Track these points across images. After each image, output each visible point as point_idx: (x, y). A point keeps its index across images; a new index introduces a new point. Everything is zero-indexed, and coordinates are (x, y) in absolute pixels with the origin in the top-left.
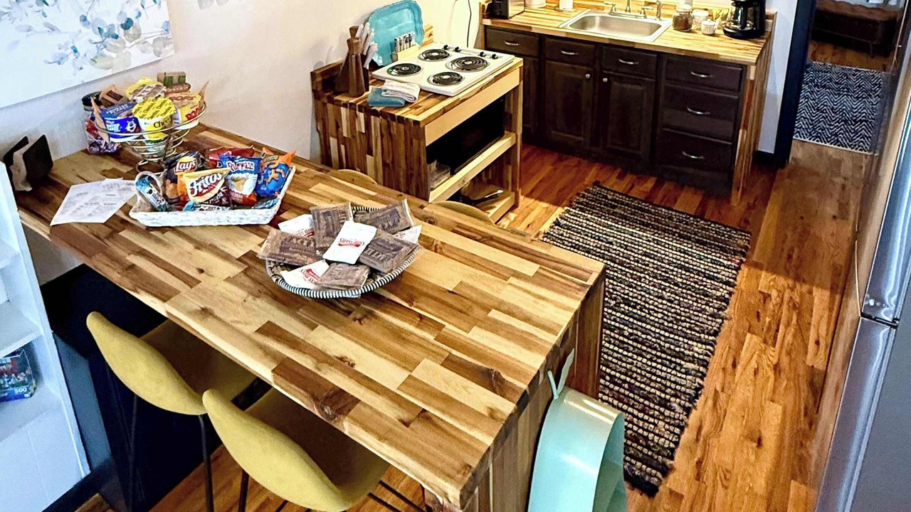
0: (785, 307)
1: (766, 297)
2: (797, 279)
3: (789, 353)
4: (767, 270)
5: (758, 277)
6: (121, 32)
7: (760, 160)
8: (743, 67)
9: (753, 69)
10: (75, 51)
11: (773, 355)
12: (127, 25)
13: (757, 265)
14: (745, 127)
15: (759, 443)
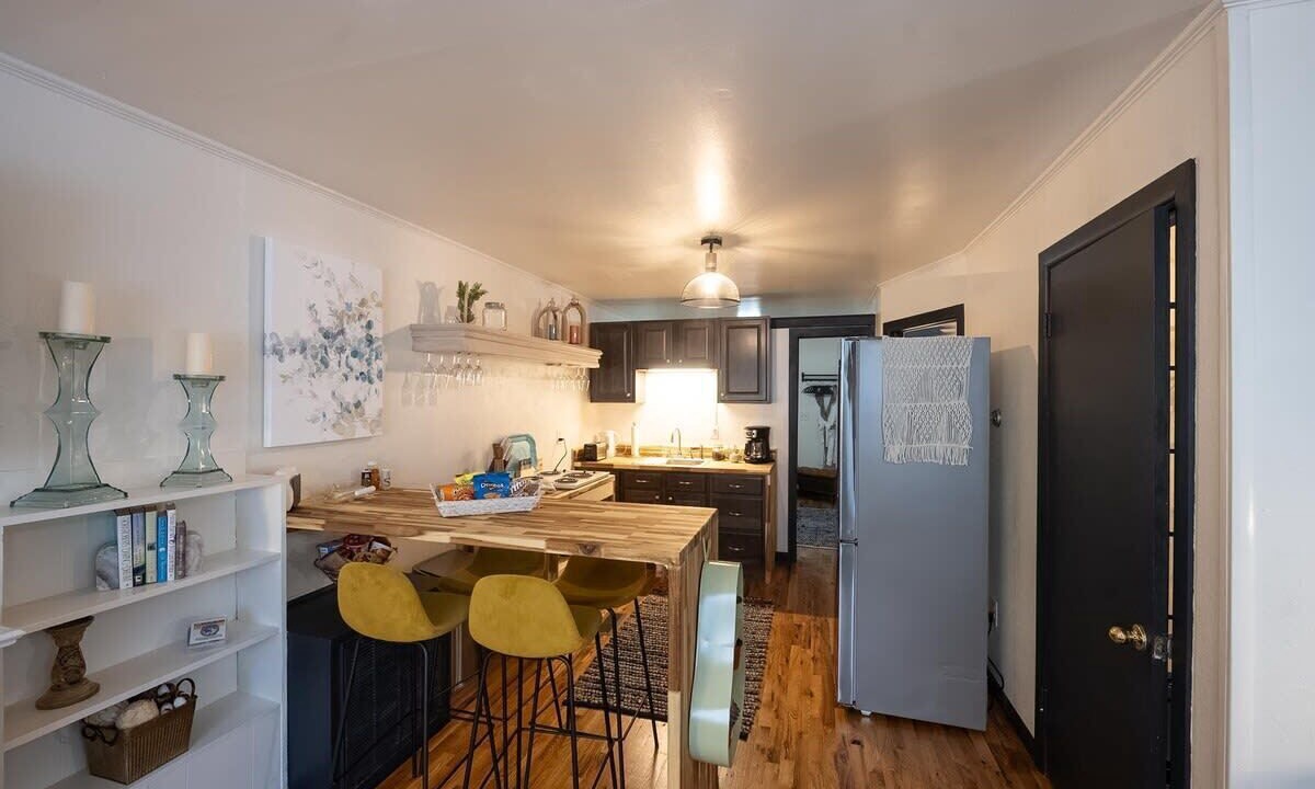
0: (812, 629)
1: (800, 626)
2: (816, 615)
3: (819, 651)
4: (797, 613)
5: (792, 618)
6: (352, 408)
7: (779, 557)
8: (763, 476)
9: (769, 477)
10: (324, 416)
11: (810, 653)
12: (358, 405)
13: (790, 612)
14: (769, 521)
15: (812, 695)
